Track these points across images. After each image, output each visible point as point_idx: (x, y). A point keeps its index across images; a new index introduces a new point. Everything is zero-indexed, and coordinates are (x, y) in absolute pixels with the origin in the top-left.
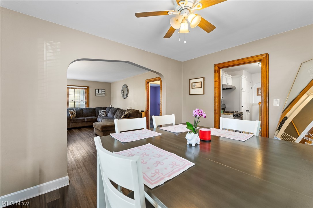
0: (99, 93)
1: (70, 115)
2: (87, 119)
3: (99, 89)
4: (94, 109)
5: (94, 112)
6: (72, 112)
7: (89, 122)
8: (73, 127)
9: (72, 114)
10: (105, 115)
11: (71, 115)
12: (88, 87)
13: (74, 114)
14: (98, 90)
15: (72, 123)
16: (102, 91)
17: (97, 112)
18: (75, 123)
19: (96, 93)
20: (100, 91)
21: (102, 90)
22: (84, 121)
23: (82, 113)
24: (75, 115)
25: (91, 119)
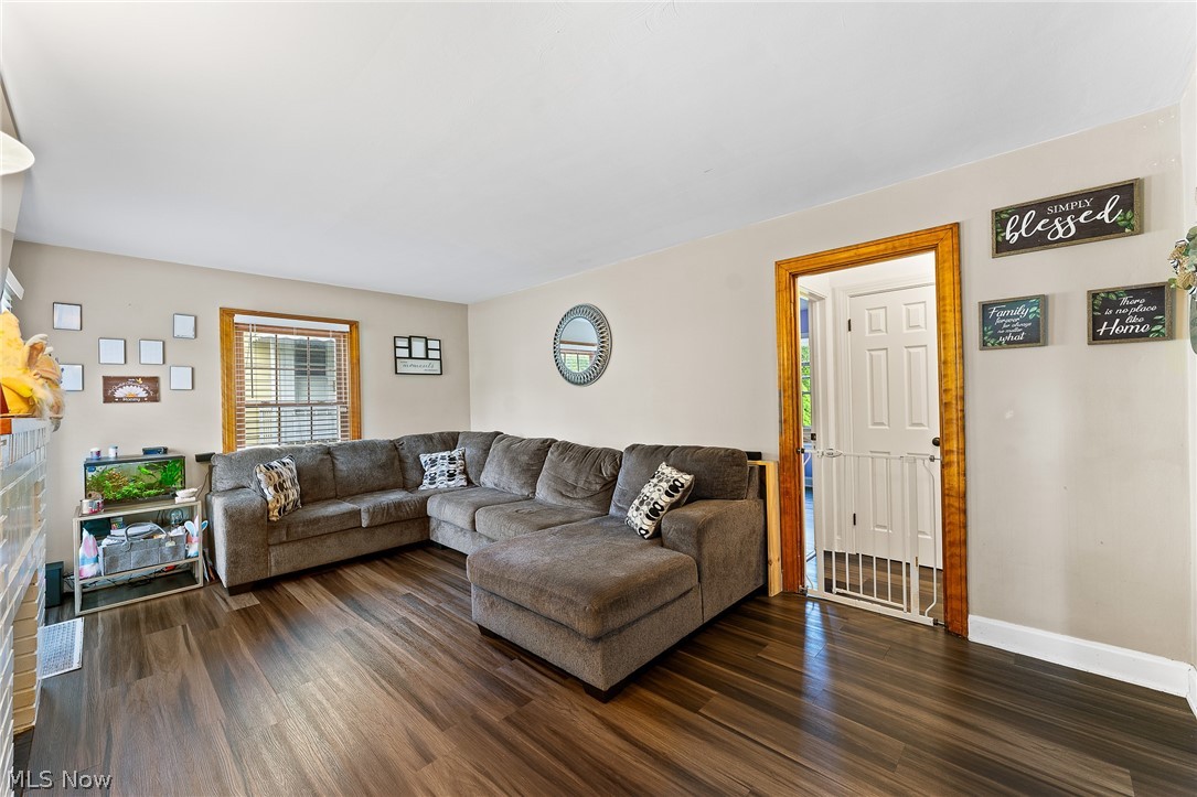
0: (410, 357)
1: (264, 497)
2: (373, 513)
3: (410, 338)
4: (395, 446)
5: (397, 463)
6: (280, 475)
7: (383, 525)
8: (286, 568)
10: (460, 481)
11: (270, 493)
12: (353, 324)
13: (288, 484)
14: (405, 344)
15: (281, 543)
16: (427, 349)
18: (299, 545)
19: (396, 358)
20: (418, 348)
21: (427, 340)
22: (351, 523)
23: (330, 475)
24: (293, 494)
25: (392, 510)
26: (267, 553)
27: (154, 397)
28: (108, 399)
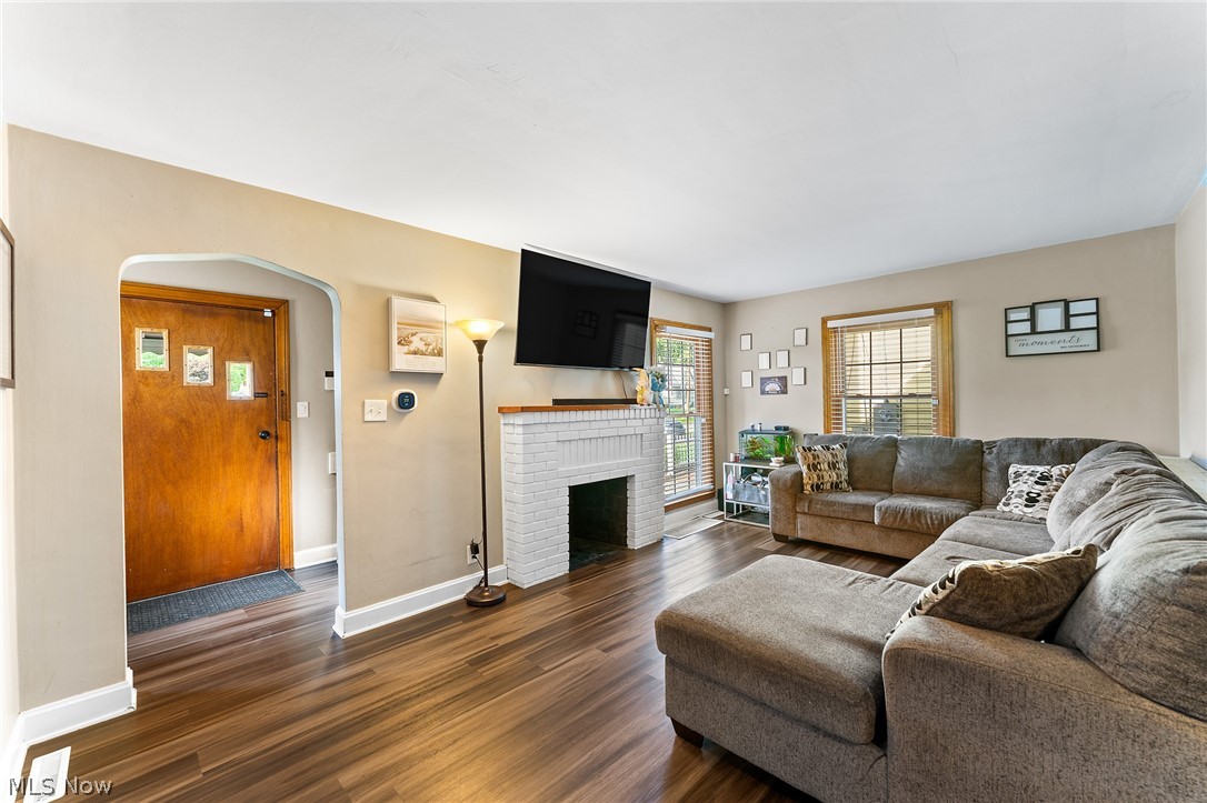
0: (1034, 331)
1: (800, 470)
2: (885, 512)
3: (1033, 307)
4: (979, 448)
7: (896, 529)
9: (813, 467)
11: (804, 470)
12: (945, 305)
14: (1025, 314)
16: (1068, 316)
17: (994, 471)
18: (818, 520)
19: (1007, 336)
20: (1050, 318)
21: (1067, 303)
22: (863, 516)
25: (908, 516)
26: (795, 518)
27: (784, 391)
28: (763, 392)
